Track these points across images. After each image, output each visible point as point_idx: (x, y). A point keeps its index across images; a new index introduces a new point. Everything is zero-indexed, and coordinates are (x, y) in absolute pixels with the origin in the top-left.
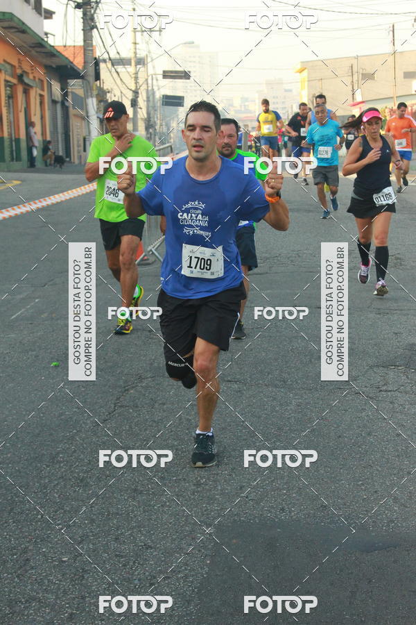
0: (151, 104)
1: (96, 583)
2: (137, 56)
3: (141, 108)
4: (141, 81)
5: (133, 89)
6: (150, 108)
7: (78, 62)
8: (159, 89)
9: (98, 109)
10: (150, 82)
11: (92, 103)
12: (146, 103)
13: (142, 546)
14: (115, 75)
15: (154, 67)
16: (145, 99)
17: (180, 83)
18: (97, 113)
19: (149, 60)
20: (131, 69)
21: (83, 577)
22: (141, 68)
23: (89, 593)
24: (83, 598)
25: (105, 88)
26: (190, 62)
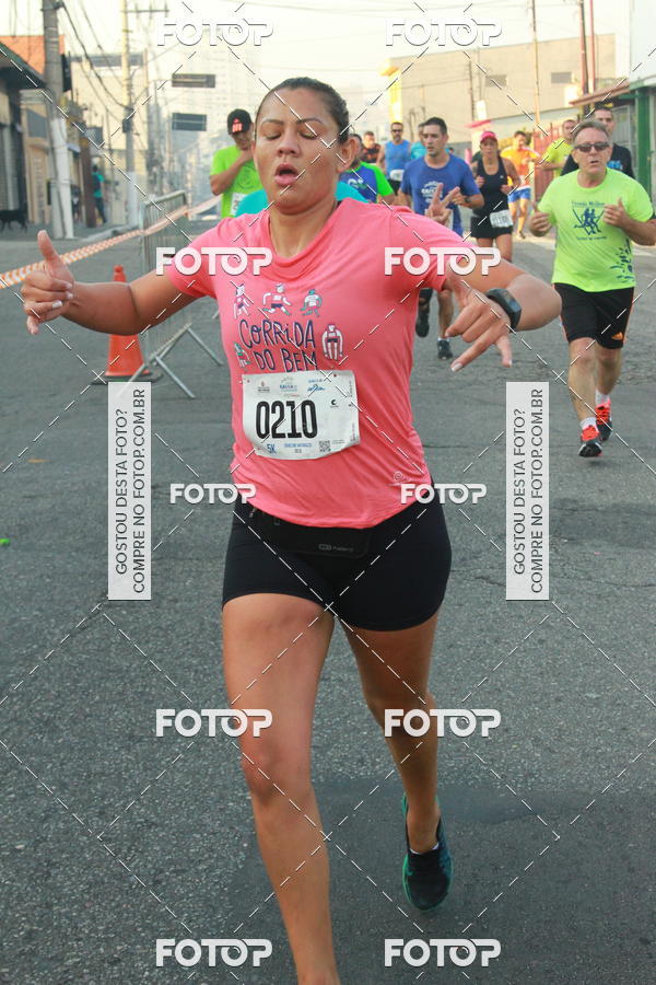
0: (154, 127)
1: (69, 883)
2: (131, 50)
3: (138, 134)
4: (137, 91)
5: (126, 103)
6: (154, 134)
7: (36, 62)
8: (166, 104)
9: (69, 136)
10: (152, 92)
11: (60, 127)
12: (146, 126)
13: (141, 823)
14: (95, 81)
15: (158, 69)
16: (145, 119)
17: (200, 93)
18: (68, 142)
19: (150, 57)
20: (121, 72)
21: (49, 873)
22: (137, 70)
23: (59, 899)
24: (49, 906)
25: (81, 102)
26: (216, 60)
